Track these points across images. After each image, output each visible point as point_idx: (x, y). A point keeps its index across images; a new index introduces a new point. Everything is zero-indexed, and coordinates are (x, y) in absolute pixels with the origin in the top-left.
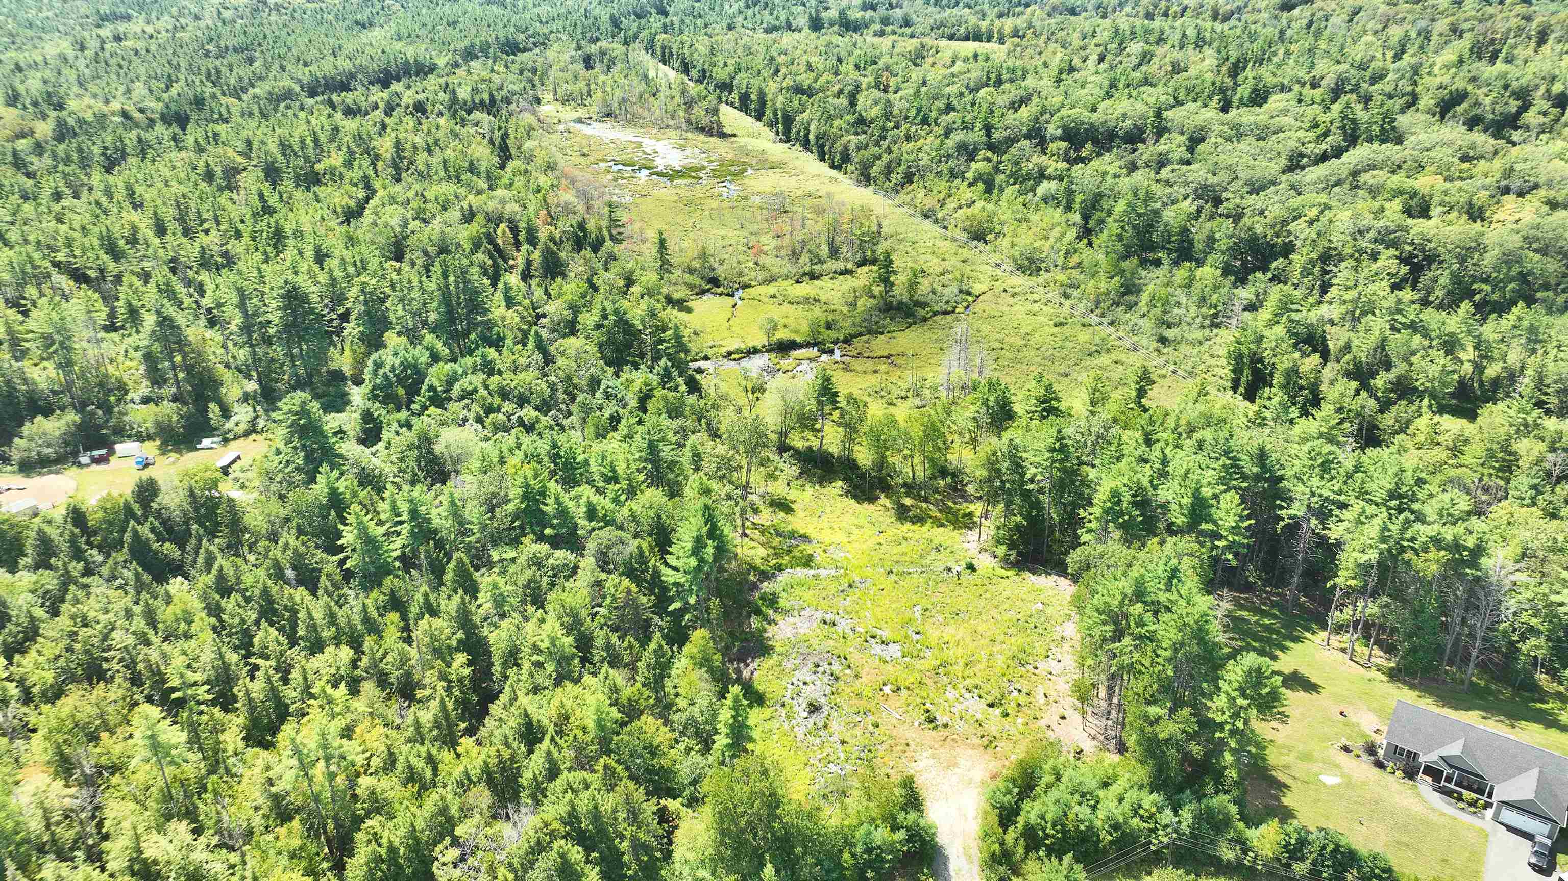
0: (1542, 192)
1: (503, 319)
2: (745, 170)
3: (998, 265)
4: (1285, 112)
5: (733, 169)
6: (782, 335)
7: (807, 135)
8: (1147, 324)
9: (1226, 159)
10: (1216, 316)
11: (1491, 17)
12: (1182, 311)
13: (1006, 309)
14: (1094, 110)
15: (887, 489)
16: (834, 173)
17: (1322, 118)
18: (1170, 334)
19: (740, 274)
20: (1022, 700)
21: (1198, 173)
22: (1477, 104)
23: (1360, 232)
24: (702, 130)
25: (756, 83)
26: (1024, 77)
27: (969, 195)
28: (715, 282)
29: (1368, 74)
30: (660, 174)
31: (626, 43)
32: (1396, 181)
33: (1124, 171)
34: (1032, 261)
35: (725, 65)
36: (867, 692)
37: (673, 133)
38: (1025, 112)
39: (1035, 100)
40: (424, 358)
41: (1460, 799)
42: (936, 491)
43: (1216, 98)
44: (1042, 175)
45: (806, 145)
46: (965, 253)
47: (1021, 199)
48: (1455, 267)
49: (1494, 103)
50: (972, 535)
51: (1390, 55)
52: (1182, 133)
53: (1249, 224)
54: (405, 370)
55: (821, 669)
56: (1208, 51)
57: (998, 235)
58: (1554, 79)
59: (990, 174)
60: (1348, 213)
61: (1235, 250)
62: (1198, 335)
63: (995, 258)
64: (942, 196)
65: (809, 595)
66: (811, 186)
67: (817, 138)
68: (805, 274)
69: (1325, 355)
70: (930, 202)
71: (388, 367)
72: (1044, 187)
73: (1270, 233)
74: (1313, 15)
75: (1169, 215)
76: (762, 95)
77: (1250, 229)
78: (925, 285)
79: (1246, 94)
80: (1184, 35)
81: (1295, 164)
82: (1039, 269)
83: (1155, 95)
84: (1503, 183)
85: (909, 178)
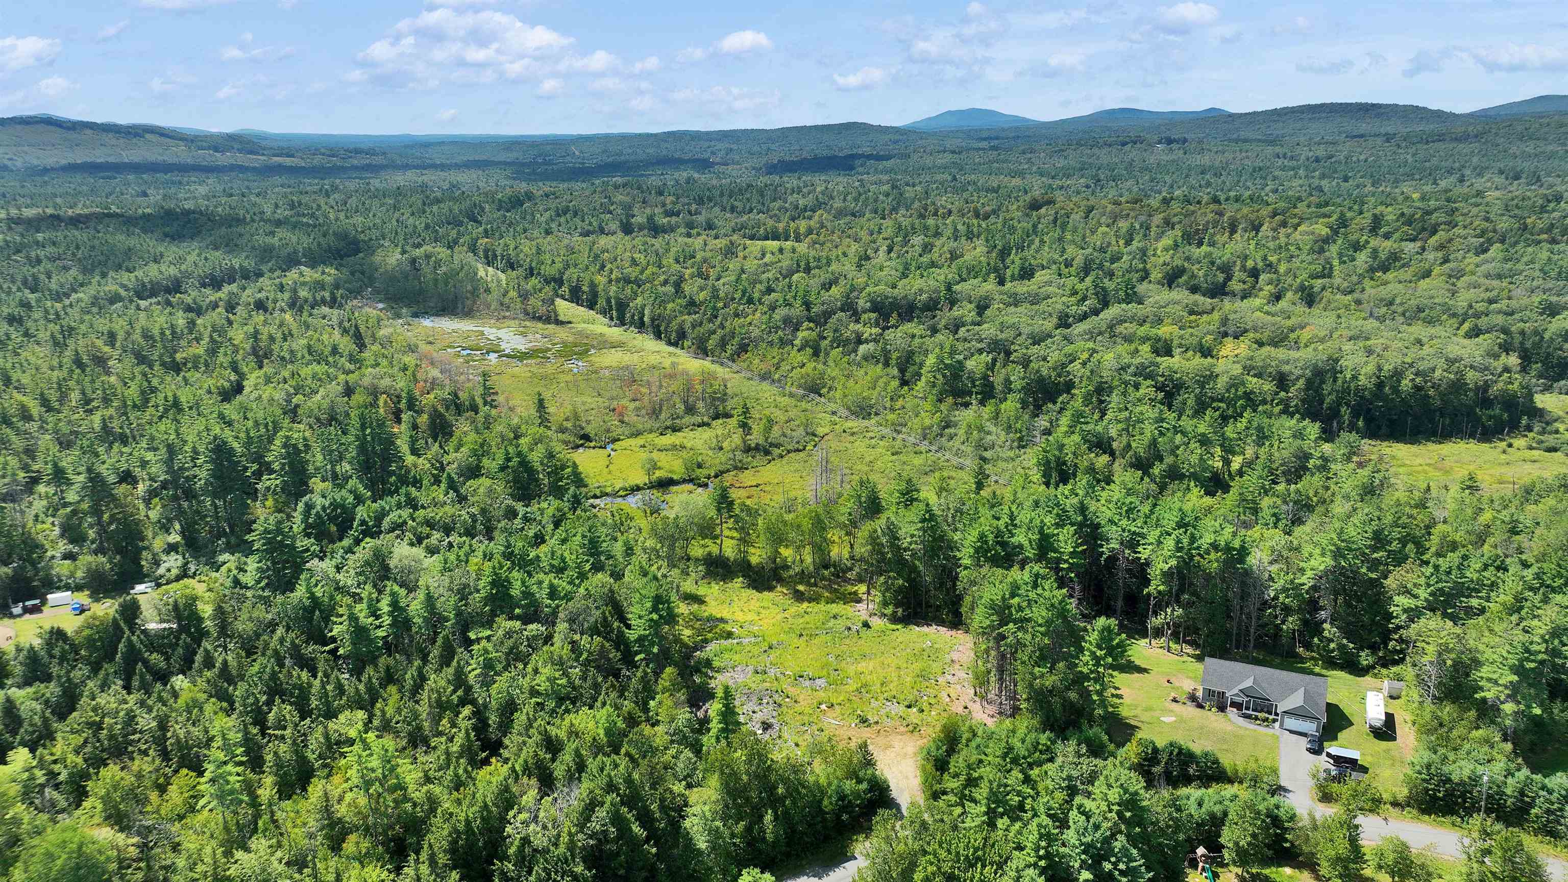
0: (1251, 335)
1: (415, 466)
2: (587, 351)
3: (834, 413)
4: (1049, 283)
5: (577, 349)
6: (658, 474)
7: (641, 319)
8: (968, 449)
9: (1011, 320)
10: (1021, 439)
11: (1193, 212)
12: (993, 437)
13: (849, 446)
14: (894, 286)
15: (780, 580)
16: (671, 349)
17: (1079, 287)
18: (988, 454)
19: (608, 431)
20: (933, 701)
21: (988, 330)
22: (1193, 276)
23: (1122, 368)
24: (540, 319)
25: (586, 276)
26: (829, 263)
27: (799, 359)
28: (586, 437)
29: (1108, 256)
30: (508, 356)
31: (449, 247)
32: (1142, 331)
33: (929, 333)
34: (862, 409)
35: (553, 262)
36: (808, 710)
37: (512, 323)
38: (834, 290)
39: (842, 282)
40: (351, 499)
41: (1256, 718)
42: (823, 578)
43: (992, 276)
44: (859, 341)
45: (641, 326)
46: (804, 405)
47: (845, 359)
48: (1197, 391)
49: (1206, 275)
50: (862, 606)
51: (1122, 242)
52: (970, 302)
53: (1036, 367)
54: (335, 510)
55: (765, 701)
56: (978, 242)
57: (830, 389)
58: (1246, 257)
59: (815, 341)
60: (1112, 355)
61: (1027, 389)
62: (1011, 454)
63: (832, 407)
64: (776, 361)
65: (737, 657)
66: (654, 359)
67: (653, 320)
68: (667, 428)
69: (1112, 454)
70: (764, 367)
71: (319, 508)
72: (862, 349)
73: (1053, 374)
74: (1057, 213)
75: (970, 364)
76: (593, 285)
77: (1038, 371)
78: (776, 432)
79: (1016, 272)
80: (956, 230)
81: (1064, 322)
82: (870, 414)
83: (942, 275)
84: (1222, 329)
85: (743, 348)
